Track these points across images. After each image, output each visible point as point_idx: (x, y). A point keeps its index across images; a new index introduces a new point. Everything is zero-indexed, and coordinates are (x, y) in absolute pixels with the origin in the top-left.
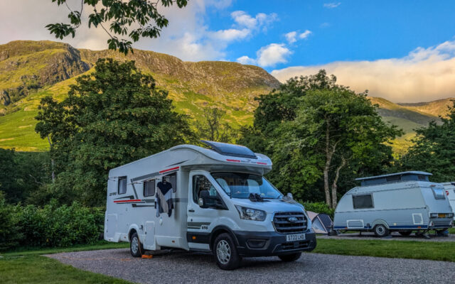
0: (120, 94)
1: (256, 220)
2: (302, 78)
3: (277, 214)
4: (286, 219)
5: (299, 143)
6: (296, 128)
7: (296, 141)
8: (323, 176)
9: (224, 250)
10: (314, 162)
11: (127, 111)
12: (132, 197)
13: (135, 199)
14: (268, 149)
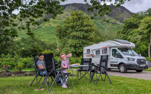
0: (79, 23)
1: (132, 61)
2: (141, 12)
3: (138, 59)
4: (140, 61)
5: (140, 37)
6: (139, 31)
7: (139, 36)
8: (148, 48)
9: (122, 68)
10: (145, 43)
11: (82, 28)
12: (92, 55)
13: (93, 55)
14: (128, 39)
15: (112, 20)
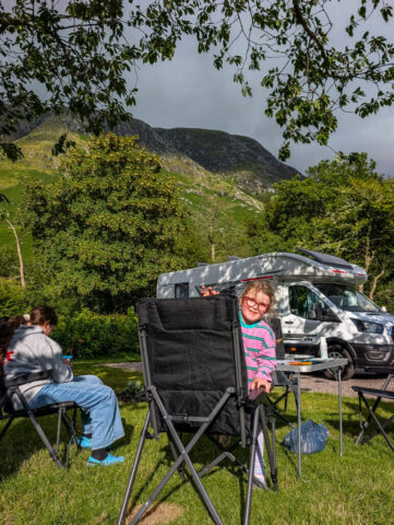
11: (132, 201)
15: (218, 183)
